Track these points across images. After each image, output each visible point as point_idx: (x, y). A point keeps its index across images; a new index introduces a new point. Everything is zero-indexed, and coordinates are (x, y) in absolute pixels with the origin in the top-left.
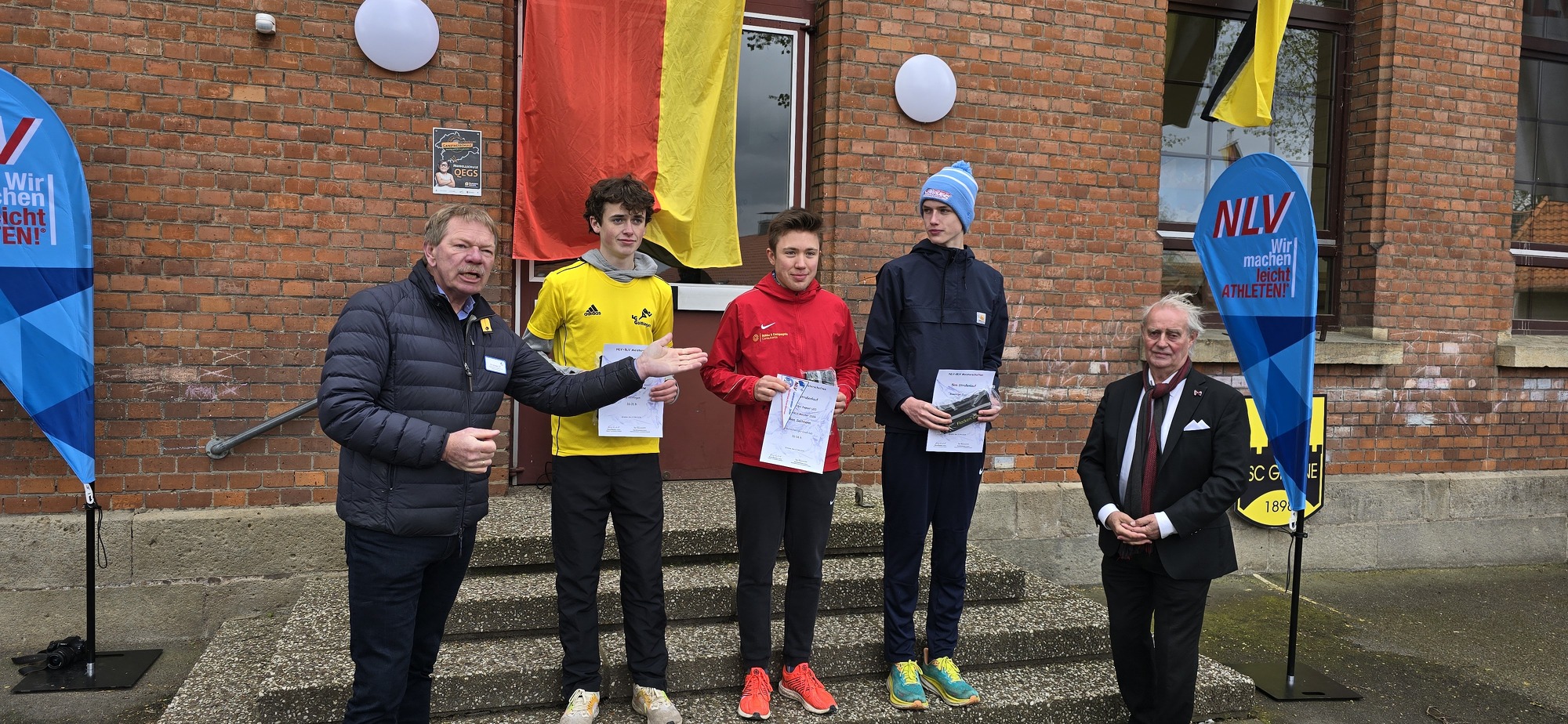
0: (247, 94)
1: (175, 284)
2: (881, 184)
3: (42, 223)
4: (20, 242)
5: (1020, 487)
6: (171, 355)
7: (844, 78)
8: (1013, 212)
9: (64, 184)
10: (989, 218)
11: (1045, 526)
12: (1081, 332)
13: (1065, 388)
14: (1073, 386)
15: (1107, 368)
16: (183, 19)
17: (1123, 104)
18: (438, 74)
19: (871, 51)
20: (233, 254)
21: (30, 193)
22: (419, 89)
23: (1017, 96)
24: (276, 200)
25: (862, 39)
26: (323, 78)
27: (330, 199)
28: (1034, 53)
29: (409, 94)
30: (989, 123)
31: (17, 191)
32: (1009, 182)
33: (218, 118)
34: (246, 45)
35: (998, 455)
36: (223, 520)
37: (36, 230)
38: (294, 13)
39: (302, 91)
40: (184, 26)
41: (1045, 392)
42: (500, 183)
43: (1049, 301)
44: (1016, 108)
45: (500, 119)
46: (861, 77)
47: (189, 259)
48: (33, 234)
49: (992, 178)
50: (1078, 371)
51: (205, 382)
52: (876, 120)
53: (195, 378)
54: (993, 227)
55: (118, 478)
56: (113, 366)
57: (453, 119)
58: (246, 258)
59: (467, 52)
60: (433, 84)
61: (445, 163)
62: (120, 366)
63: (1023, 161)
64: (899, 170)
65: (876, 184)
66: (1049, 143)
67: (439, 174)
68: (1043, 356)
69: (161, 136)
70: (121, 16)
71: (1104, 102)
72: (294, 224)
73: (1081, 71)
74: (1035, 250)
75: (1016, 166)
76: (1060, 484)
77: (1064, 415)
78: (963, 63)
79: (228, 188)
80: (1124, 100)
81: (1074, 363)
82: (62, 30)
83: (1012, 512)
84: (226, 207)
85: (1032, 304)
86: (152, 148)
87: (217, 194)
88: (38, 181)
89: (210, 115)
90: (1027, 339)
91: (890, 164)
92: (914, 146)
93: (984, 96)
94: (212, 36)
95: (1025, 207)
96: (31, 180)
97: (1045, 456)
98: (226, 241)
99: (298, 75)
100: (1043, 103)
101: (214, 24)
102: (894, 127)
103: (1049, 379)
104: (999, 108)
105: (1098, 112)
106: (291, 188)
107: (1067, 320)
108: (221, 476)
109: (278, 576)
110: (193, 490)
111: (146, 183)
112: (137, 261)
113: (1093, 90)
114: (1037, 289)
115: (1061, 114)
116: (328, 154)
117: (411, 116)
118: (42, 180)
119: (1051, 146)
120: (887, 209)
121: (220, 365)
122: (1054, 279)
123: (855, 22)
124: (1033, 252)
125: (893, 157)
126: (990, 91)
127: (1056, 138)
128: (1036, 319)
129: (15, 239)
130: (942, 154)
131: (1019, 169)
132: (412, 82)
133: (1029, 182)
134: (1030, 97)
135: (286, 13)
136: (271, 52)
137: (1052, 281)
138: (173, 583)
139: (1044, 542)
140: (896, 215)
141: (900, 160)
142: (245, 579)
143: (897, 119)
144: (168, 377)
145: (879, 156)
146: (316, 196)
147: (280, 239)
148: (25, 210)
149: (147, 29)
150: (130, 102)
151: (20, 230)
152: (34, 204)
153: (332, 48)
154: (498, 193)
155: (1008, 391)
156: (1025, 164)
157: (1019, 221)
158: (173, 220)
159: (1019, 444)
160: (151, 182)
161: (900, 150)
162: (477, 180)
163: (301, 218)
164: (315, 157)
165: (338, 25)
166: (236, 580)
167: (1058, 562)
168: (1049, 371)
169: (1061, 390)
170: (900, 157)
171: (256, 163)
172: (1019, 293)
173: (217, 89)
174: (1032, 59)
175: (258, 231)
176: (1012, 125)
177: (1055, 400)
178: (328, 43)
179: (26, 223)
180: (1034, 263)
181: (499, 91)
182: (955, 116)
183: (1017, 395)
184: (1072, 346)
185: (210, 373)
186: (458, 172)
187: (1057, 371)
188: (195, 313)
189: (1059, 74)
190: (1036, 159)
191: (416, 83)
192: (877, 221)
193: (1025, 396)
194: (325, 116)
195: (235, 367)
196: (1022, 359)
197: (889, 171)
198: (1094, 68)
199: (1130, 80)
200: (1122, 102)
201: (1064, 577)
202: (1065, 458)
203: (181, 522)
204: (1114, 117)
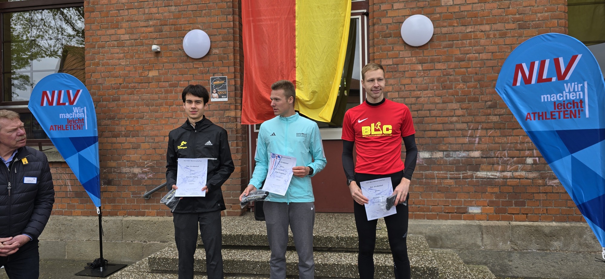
0: (153, 74)
1: (134, 140)
2: (397, 78)
3: (83, 123)
4: (77, 129)
5: (483, 223)
6: (134, 164)
7: (376, 32)
8: (472, 84)
9: (89, 110)
10: (457, 88)
11: (501, 244)
12: (519, 142)
13: (511, 172)
14: (516, 170)
15: (538, 161)
16: (134, 51)
17: (538, 21)
18: (212, 57)
19: (389, 18)
20: (150, 129)
21: (80, 113)
22: (205, 63)
23: (470, 26)
24: (162, 109)
25: (384, 14)
26: (175, 64)
27: (178, 107)
28: (480, 4)
29: (202, 66)
30: (455, 42)
31: (76, 113)
32: (469, 69)
33: (145, 83)
34: (151, 57)
35: (471, 206)
36: (148, 221)
37: (82, 125)
38: (166, 43)
39: (169, 70)
40: (135, 53)
41: (498, 174)
42: (234, 95)
43: (497, 127)
44: (470, 32)
45: (233, 71)
46: (384, 31)
47: (138, 131)
48: (81, 126)
49: (458, 68)
50: (518, 163)
51: (143, 173)
52: (393, 48)
53: (141, 172)
54: (460, 92)
55: (120, 205)
56: (118, 168)
57: (217, 73)
58: (154, 130)
59: (221, 48)
60: (210, 61)
61: (215, 90)
62: (120, 168)
63: (476, 57)
64: (406, 70)
65: (395, 78)
66: (492, 47)
67: (213, 94)
68: (495, 155)
69: (129, 91)
70: (118, 53)
71: (526, 21)
72: (168, 117)
73: (509, 8)
74: (486, 101)
75: (472, 61)
76: (511, 222)
77: (511, 186)
78: (438, 15)
79: (148, 106)
80: (539, 18)
81: (515, 159)
82: (103, 60)
83: (479, 236)
84: (147, 113)
85: (486, 129)
86: (127, 95)
87: (145, 108)
88: (82, 109)
89: (142, 82)
90: (485, 147)
91: (401, 68)
92: (414, 58)
93: (451, 30)
94: (142, 56)
95: (479, 81)
96: (80, 109)
97: (500, 207)
98: (147, 124)
99: (168, 65)
100: (487, 27)
101: (143, 51)
102: (402, 51)
103: (500, 167)
104: (460, 34)
105: (521, 27)
106: (166, 104)
107: (509, 136)
108: (148, 205)
109: (164, 242)
110: (141, 210)
111: (126, 107)
112: (123, 133)
113: (517, 16)
114: (489, 121)
115: (498, 31)
116: (177, 91)
117: (203, 74)
118: (83, 109)
119: (492, 48)
120: (401, 89)
121: (148, 167)
122: (499, 115)
123: (380, 7)
124: (486, 103)
125: (403, 64)
126: (454, 26)
127: (496, 44)
128: (490, 136)
129: (76, 128)
130: (429, 60)
131: (474, 62)
132: (203, 62)
133: (480, 68)
134: (478, 26)
135: (163, 44)
136: (159, 58)
137: (498, 116)
138: (134, 242)
139: (500, 252)
140: (406, 91)
141: (406, 65)
142: (154, 242)
143: (404, 47)
144: (133, 171)
145: (395, 65)
146: (174, 106)
147: (164, 122)
148: (79, 119)
149: (124, 56)
150: (120, 80)
151: (77, 125)
152: (81, 117)
153: (177, 53)
154: (234, 99)
155: (475, 174)
156: (477, 59)
157: (476, 87)
158: (133, 118)
159: (483, 201)
160: (127, 107)
161: (406, 60)
162: (225, 95)
163: (170, 114)
164: (174, 92)
165: (179, 45)
166: (151, 242)
167: (510, 263)
168: (500, 163)
169: (508, 173)
170: (407, 64)
171: (156, 96)
172: (478, 124)
173: (144, 73)
174: (478, 7)
175: (157, 120)
176: (468, 41)
177: (505, 178)
178: (176, 52)
179: (79, 123)
180: (487, 108)
181: (233, 60)
182: (435, 41)
183: (481, 176)
184: (513, 149)
185: (144, 170)
186: (219, 93)
187: (505, 163)
188: (140, 149)
189: (495, 12)
190: (484, 56)
191: (204, 61)
192: (396, 95)
193: (486, 176)
194: (176, 78)
195: (151, 167)
196: (482, 157)
197: (401, 71)
198: (517, 5)
199: (541, 7)
200: (537, 20)
201: (514, 272)
202: (513, 208)
203: (135, 221)
204: (533, 28)
